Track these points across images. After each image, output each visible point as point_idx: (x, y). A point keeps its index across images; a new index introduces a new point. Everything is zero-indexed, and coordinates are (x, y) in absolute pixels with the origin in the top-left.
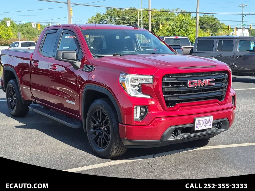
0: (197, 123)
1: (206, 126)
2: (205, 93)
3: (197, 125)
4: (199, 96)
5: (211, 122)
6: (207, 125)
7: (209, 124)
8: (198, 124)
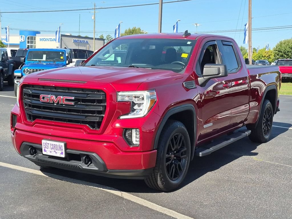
0: (44, 145)
1: (56, 153)
2: (67, 114)
3: (44, 148)
4: (60, 116)
5: (62, 150)
6: (59, 152)
7: (60, 152)
8: (46, 147)
